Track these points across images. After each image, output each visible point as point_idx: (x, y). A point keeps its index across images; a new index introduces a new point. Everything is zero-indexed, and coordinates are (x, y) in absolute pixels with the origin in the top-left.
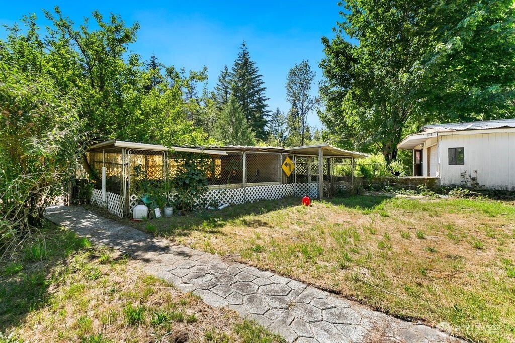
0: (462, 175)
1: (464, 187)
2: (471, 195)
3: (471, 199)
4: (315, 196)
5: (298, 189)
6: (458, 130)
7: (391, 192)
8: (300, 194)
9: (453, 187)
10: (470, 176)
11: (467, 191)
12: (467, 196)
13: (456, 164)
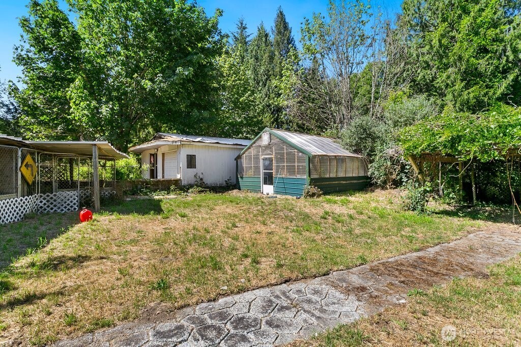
0: (195, 176)
1: (198, 186)
2: (202, 191)
3: (203, 194)
4: (75, 209)
5: (44, 201)
6: (193, 141)
7: (147, 195)
8: (48, 209)
9: (191, 186)
10: (199, 177)
11: (200, 189)
12: (200, 192)
13: (191, 168)
